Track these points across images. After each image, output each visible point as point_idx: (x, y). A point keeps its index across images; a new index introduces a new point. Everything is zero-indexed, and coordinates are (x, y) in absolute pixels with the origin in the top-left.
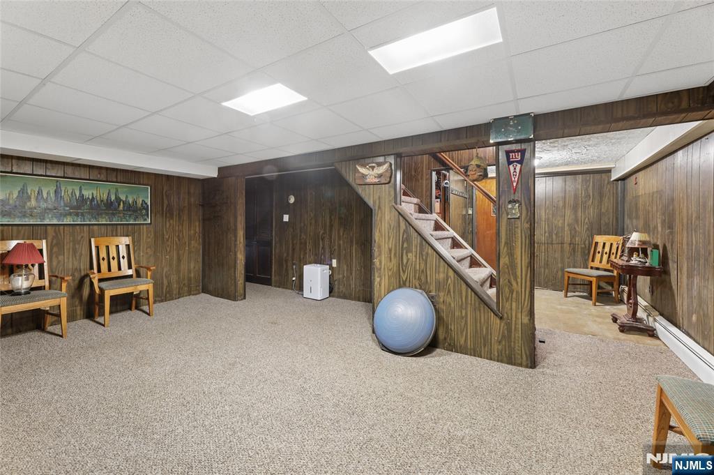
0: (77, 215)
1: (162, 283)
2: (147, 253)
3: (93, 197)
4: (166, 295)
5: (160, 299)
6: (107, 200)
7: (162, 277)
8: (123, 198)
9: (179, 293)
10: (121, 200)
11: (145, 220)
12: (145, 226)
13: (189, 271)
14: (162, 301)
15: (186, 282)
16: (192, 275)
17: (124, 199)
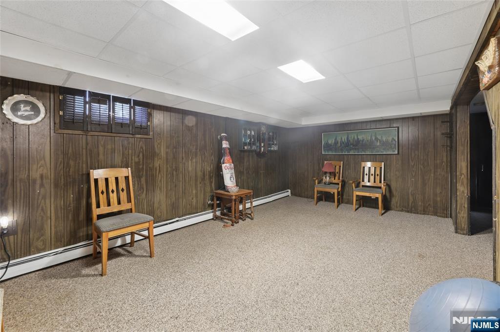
0: (356, 149)
1: (408, 198)
2: (396, 174)
3: (363, 140)
4: (411, 208)
5: (406, 210)
6: (370, 140)
7: (408, 194)
8: (379, 137)
9: (424, 210)
10: (378, 139)
11: (394, 151)
12: (394, 156)
13: (435, 195)
14: (408, 212)
15: (431, 203)
16: (439, 199)
17: (380, 139)
